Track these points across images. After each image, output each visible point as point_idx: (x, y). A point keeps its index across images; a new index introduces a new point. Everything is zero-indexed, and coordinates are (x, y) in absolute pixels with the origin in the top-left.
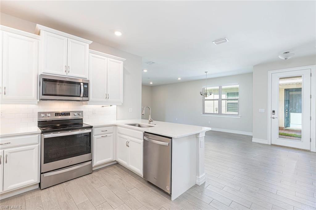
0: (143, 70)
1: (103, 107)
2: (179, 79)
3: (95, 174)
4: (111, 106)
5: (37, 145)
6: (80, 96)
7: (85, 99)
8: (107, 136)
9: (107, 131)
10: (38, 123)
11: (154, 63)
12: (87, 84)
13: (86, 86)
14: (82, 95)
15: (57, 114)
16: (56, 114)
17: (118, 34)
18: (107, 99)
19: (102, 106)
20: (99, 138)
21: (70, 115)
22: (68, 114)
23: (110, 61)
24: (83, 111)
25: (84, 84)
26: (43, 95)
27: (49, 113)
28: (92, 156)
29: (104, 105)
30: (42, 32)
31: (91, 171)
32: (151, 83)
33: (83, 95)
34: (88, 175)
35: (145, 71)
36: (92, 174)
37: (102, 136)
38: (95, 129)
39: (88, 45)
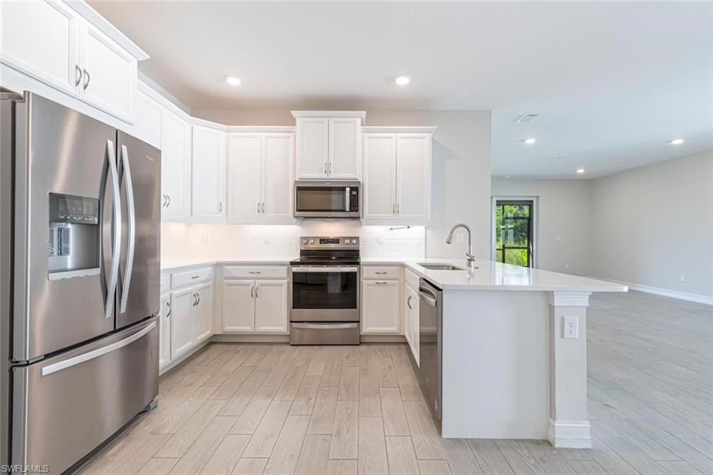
0: (523, 141)
1: (392, 229)
2: (678, 142)
3: (363, 348)
4: (408, 227)
5: (286, 281)
6: (344, 211)
7: (353, 214)
8: (386, 283)
9: (385, 273)
10: (301, 253)
11: (537, 115)
12: (356, 189)
13: (354, 193)
14: (348, 209)
15: (323, 241)
16: (321, 240)
17: (402, 81)
18: (396, 215)
19: (390, 227)
20: (371, 285)
21: (339, 243)
22: (336, 241)
23: (403, 138)
24: (358, 238)
25: (352, 189)
26: (297, 210)
27: (312, 238)
28: (359, 314)
29: (393, 227)
30: (298, 121)
31: (357, 340)
32: (581, 171)
33: (350, 208)
34: (351, 347)
35: (530, 141)
36: (358, 347)
37: (377, 283)
38: (364, 267)
39: (359, 120)
